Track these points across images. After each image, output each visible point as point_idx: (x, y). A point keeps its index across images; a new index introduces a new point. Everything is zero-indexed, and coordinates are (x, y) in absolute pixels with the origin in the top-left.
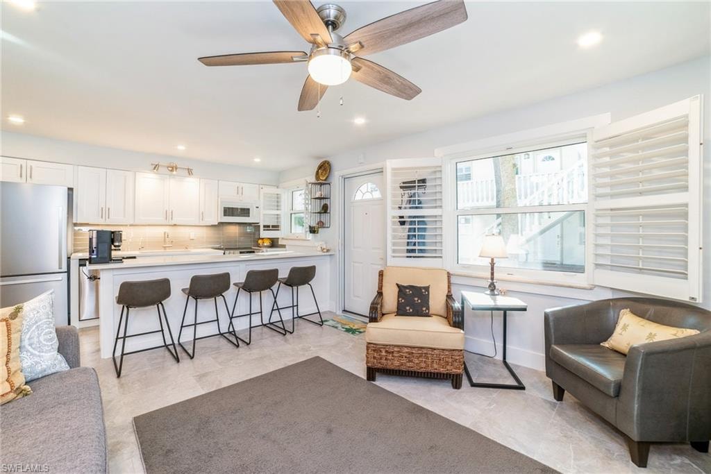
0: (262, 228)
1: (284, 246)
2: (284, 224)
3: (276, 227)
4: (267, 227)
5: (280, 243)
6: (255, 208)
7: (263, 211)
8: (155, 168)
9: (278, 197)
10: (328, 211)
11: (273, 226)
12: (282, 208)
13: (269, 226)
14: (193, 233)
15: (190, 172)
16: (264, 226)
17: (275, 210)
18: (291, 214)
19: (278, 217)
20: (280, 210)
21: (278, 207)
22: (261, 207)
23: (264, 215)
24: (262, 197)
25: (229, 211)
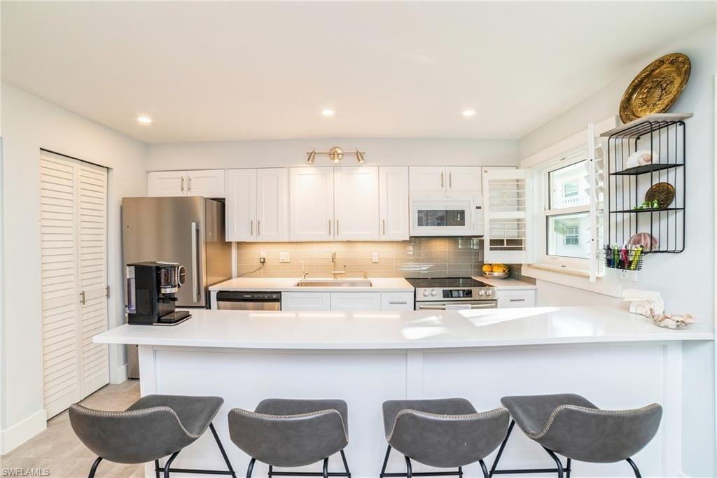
0: (487, 245)
1: (531, 281)
2: (533, 238)
3: (515, 244)
4: (497, 244)
5: (523, 274)
6: (474, 208)
7: (488, 214)
8: (310, 157)
9: (519, 184)
10: (678, 202)
11: (509, 242)
12: (528, 205)
13: (501, 242)
14: (376, 253)
15: (359, 156)
16: (493, 242)
17: (513, 210)
18: (547, 217)
19: (519, 223)
20: (524, 210)
21: (520, 205)
22: (486, 206)
23: (491, 220)
24: (486, 187)
25: (426, 217)
